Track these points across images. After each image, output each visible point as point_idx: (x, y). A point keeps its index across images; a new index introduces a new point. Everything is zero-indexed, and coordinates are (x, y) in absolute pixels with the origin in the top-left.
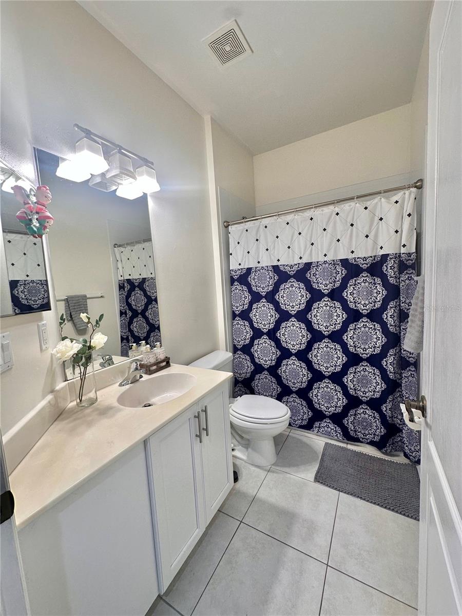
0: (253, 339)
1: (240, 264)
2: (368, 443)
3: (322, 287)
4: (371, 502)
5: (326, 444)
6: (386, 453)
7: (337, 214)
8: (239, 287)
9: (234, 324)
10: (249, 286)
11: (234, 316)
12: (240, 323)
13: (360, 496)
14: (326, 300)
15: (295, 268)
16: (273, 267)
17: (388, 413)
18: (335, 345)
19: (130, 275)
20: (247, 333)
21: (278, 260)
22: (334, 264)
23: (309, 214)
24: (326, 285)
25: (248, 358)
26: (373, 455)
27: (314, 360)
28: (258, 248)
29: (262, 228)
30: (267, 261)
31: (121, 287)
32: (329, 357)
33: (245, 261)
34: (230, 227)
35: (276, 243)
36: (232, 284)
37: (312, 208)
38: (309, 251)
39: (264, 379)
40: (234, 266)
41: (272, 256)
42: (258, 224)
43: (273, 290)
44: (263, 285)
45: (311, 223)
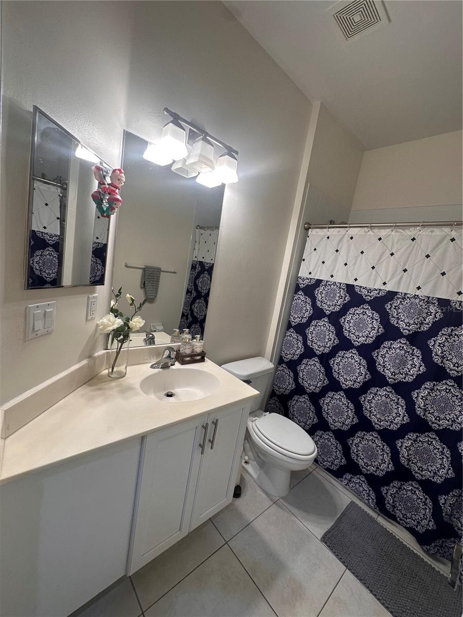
0: (302, 357)
1: (310, 273)
2: (406, 528)
3: (402, 325)
4: (383, 604)
5: (352, 503)
6: (427, 552)
7: (453, 240)
8: (302, 298)
9: (287, 334)
10: (314, 300)
11: (289, 326)
12: (293, 335)
13: (371, 588)
14: (403, 342)
15: (374, 294)
16: (347, 285)
17: (447, 509)
18: (399, 399)
19: (203, 258)
20: (298, 349)
21: (356, 280)
22: (428, 302)
23: (411, 232)
24: (408, 324)
25: (292, 374)
26: (408, 546)
27: (366, 405)
28: (336, 260)
29: (347, 238)
30: (342, 277)
31: (193, 267)
32: (385, 409)
33: (317, 271)
34: (310, 230)
35: (359, 259)
36: (296, 292)
37: (418, 226)
38: (399, 277)
39: (302, 402)
40: (303, 273)
41: (349, 271)
42: (344, 233)
43: (339, 311)
44: (330, 303)
45: (411, 244)
